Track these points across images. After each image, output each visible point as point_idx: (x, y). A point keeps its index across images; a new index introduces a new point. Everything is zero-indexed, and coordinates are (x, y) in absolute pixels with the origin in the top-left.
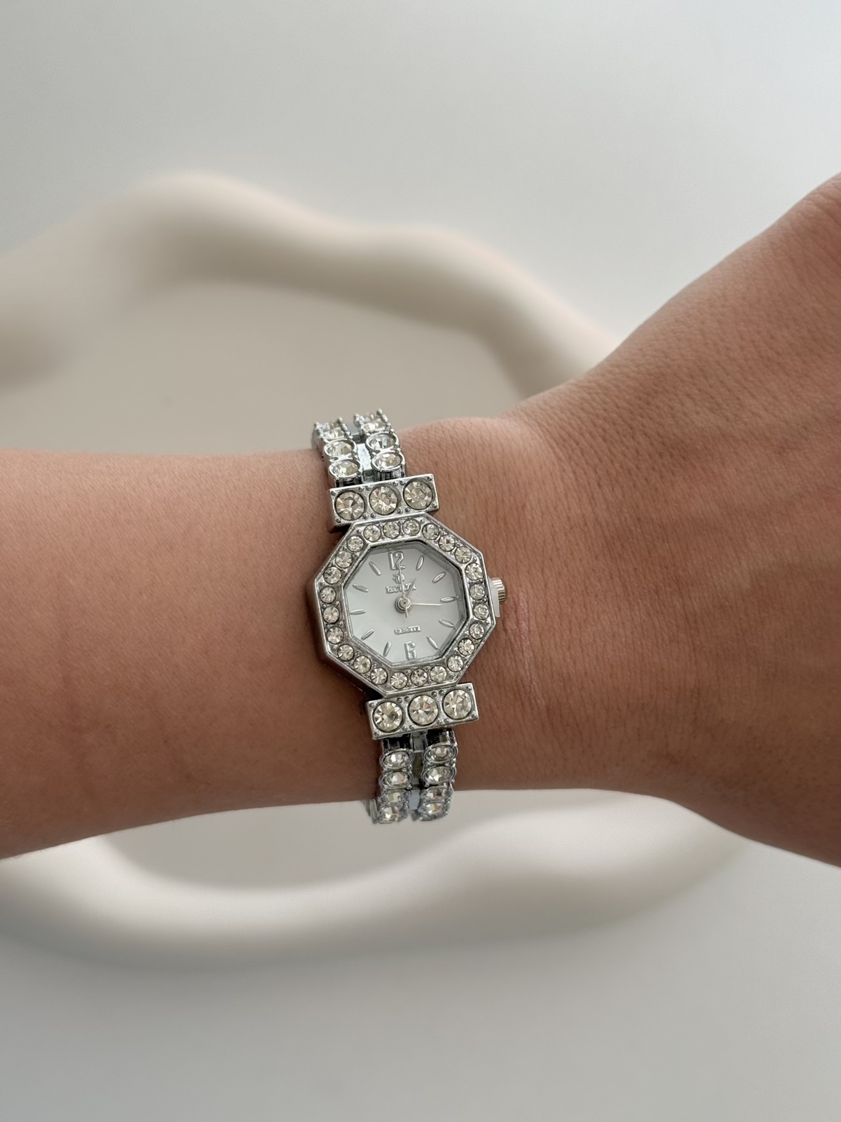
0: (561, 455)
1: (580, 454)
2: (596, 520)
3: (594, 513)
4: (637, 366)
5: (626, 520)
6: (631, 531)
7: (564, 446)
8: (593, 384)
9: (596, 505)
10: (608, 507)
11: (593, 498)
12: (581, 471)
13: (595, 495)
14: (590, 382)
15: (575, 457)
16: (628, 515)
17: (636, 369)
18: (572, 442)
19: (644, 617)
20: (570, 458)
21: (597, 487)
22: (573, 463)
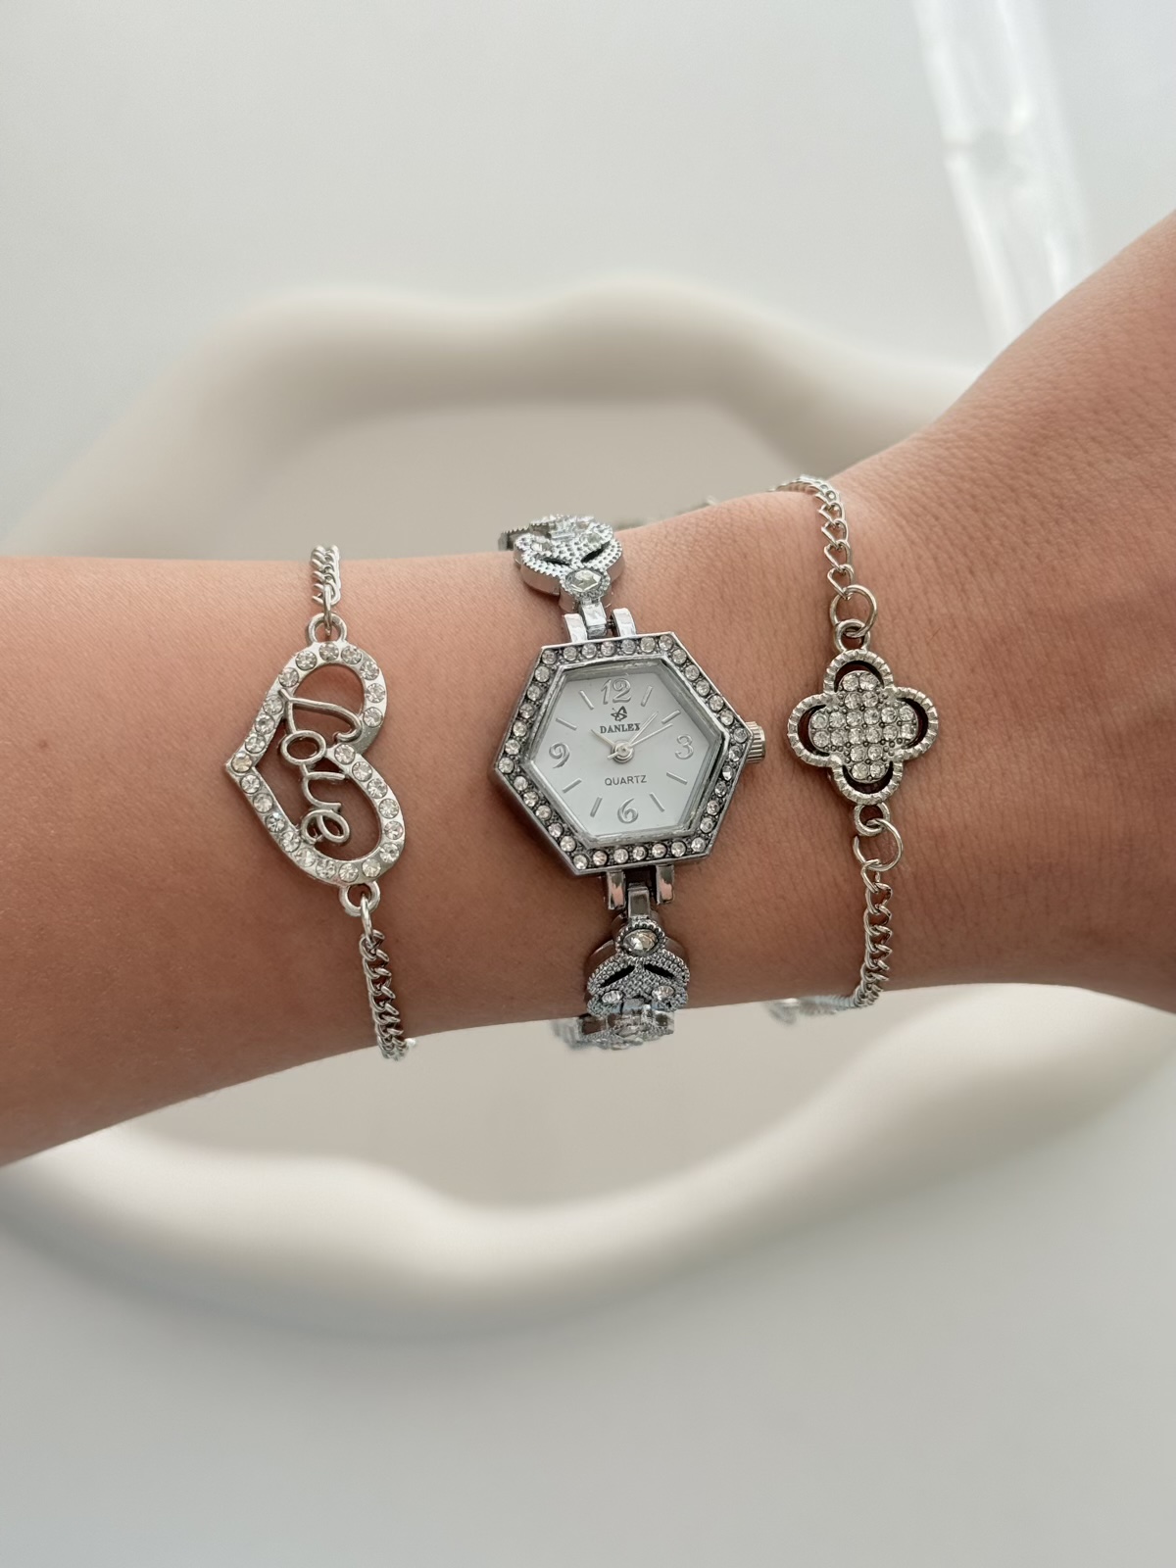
0: (914, 535)
1: (941, 533)
2: (970, 619)
3: (965, 609)
4: (1014, 404)
5: (1012, 615)
6: (1019, 629)
7: (917, 524)
8: (951, 435)
9: (968, 598)
10: (985, 601)
11: (964, 590)
12: (945, 556)
13: (967, 587)
14: (946, 433)
15: (935, 538)
16: (1014, 609)
17: (1012, 409)
18: (929, 517)
19: (1045, 746)
20: (928, 539)
21: (969, 576)
22: (931, 546)
